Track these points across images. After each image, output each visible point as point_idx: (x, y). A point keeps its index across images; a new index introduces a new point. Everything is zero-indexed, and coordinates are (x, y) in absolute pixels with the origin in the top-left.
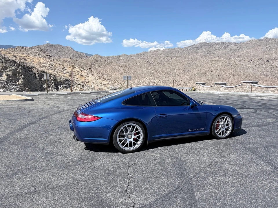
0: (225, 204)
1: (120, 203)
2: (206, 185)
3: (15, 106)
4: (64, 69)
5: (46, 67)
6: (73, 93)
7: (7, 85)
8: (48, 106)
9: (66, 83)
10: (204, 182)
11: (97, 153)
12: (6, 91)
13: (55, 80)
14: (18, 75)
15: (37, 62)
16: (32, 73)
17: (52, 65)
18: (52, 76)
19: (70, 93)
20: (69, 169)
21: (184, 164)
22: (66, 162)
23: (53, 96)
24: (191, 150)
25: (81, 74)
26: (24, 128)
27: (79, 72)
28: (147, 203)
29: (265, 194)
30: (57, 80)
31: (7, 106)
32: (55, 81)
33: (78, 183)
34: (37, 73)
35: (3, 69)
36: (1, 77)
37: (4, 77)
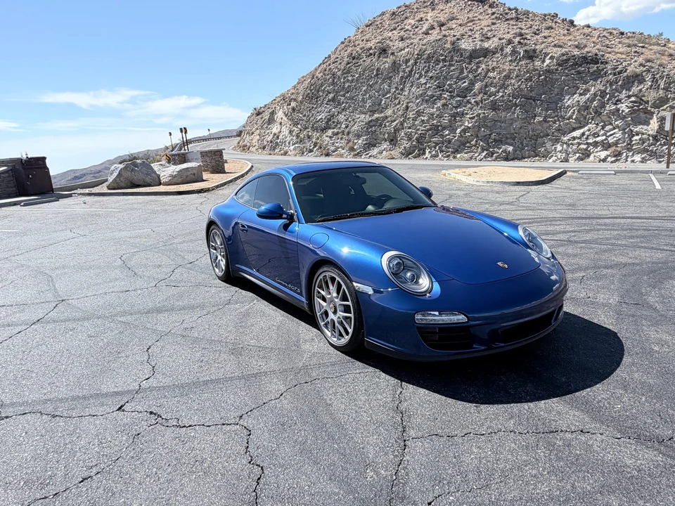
7: (655, 145)
12: (646, 160)
35: (656, 106)
36: (645, 127)
37: (654, 125)
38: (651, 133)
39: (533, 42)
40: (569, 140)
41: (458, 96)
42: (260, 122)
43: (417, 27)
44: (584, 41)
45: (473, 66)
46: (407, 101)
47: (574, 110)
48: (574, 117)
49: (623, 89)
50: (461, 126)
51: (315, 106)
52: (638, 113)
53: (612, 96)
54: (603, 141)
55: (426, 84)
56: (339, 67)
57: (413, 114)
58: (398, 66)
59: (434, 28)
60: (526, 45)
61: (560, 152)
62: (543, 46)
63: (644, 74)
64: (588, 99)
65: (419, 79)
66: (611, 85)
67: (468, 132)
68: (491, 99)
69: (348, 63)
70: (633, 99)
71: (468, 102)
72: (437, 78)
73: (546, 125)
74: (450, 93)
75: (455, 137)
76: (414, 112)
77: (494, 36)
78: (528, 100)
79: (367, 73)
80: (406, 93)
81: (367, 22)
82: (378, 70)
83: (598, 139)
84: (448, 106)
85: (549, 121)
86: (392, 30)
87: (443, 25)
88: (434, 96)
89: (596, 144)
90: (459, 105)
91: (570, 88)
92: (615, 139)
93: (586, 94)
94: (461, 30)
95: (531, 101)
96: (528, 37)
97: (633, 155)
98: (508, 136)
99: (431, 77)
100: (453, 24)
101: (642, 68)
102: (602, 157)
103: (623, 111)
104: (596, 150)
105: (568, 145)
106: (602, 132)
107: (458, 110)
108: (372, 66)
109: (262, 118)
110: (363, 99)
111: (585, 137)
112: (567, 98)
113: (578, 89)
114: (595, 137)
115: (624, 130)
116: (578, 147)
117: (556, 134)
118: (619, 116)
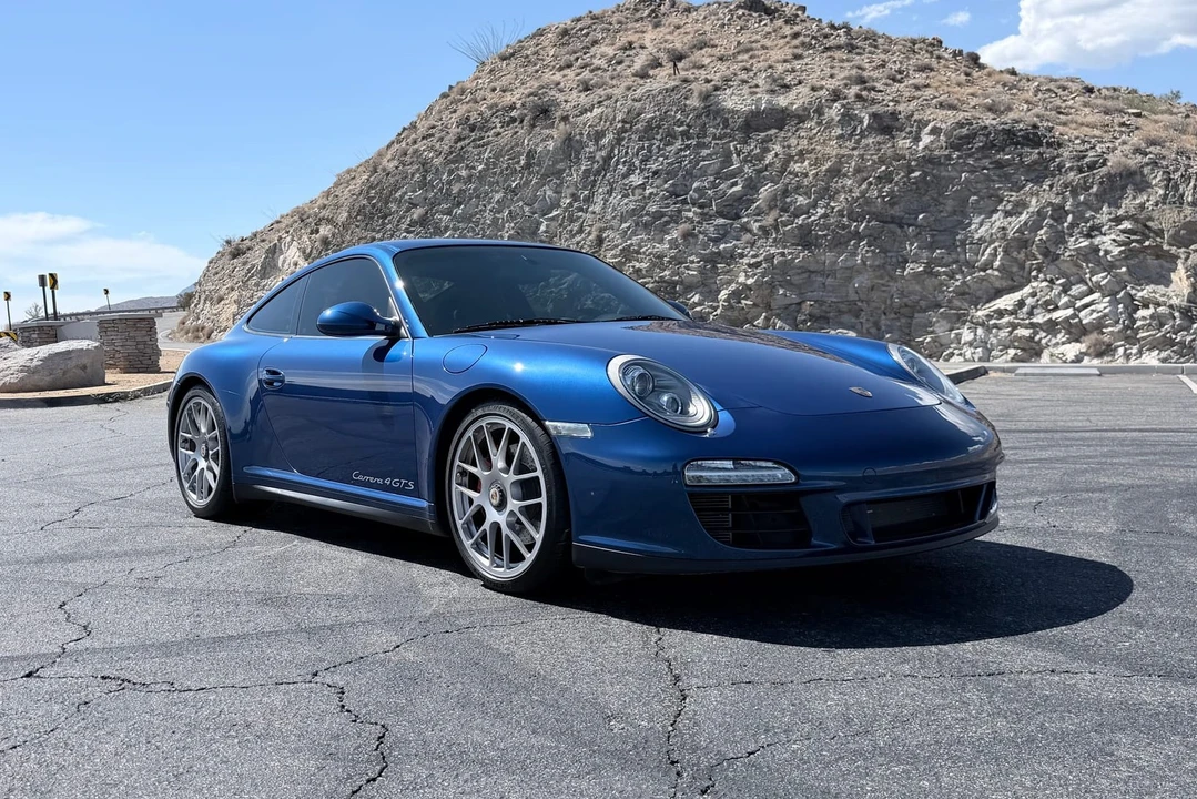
7: (1187, 329)
35: (1178, 241)
36: (1161, 289)
38: (1175, 301)
39: (889, 97)
40: (988, 316)
41: (720, 214)
42: (240, 273)
43: (620, 63)
44: (1005, 98)
45: (753, 147)
46: (598, 225)
47: (995, 249)
48: (997, 264)
49: (1104, 202)
50: (729, 283)
51: (378, 236)
52: (1141, 256)
53: (1079, 217)
54: (1067, 319)
55: (643, 187)
56: (438, 146)
57: (614, 256)
58: (576, 146)
59: (660, 65)
60: (873, 102)
61: (970, 344)
62: (913, 104)
63: (1146, 171)
64: (1026, 224)
65: (626, 176)
66: (1075, 193)
67: (746, 298)
68: (800, 221)
69: (460, 139)
70: (1127, 225)
71: (745, 229)
72: (670, 174)
73: (930, 282)
74: (700, 207)
75: (715, 309)
76: (618, 250)
77: (800, 83)
78: (888, 224)
79: (504, 162)
80: (597, 208)
81: (503, 50)
82: (531, 153)
83: (1055, 315)
84: (695, 236)
85: (938, 274)
86: (561, 69)
87: (677, 58)
88: (663, 215)
89: (1051, 327)
90: (724, 236)
91: (982, 198)
92: (1095, 315)
93: (1021, 213)
94: (723, 70)
95: (893, 227)
96: (879, 86)
97: (1140, 353)
98: (844, 307)
99: (655, 173)
100: (703, 56)
101: (1139, 158)
102: (1071, 356)
103: (1107, 252)
104: (1054, 341)
105: (988, 329)
106: (1064, 299)
107: (722, 247)
108: (517, 145)
109: (245, 264)
110: (495, 221)
111: (1025, 309)
112: (977, 220)
113: (1001, 201)
114: (1049, 311)
115: (1113, 294)
116: (1011, 333)
117: (957, 303)
118: (1099, 262)
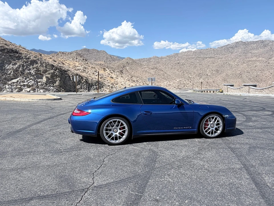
0: (170, 191)
1: (83, 181)
2: (165, 175)
3: (44, 104)
4: (96, 71)
5: (80, 70)
6: (99, 94)
7: (46, 86)
8: (70, 104)
9: (96, 84)
10: (165, 172)
11: (88, 144)
12: (45, 92)
13: (87, 81)
14: (55, 77)
15: (73, 66)
16: (67, 76)
17: (86, 68)
18: (84, 78)
19: (97, 94)
20: (59, 154)
21: (158, 157)
22: (60, 149)
23: (80, 96)
24: (173, 146)
25: (111, 76)
26: (42, 122)
27: (109, 74)
28: (104, 184)
29: (214, 186)
30: (89, 81)
31: (38, 104)
32: (87, 83)
33: (59, 165)
34: (72, 75)
35: (43, 72)
36: (41, 80)
37: (44, 79)
38: (44, 82)
40: (11, 83)
44: (6, 43)
47: (11, 71)
48: (12, 74)
49: (31, 65)
52: (38, 74)
53: (27, 67)
54: (27, 84)
61: (8, 88)
63: (37, 61)
64: (17, 67)
66: (26, 63)
70: (35, 69)
83: (25, 83)
91: (7, 61)
92: (32, 84)
93: (16, 65)
97: (40, 90)
101: (35, 58)
102: (28, 91)
103: (32, 73)
104: (25, 88)
106: (26, 81)
111: (19, 82)
112: (7, 65)
113: (11, 62)
114: (23, 83)
115: (34, 80)
116: (16, 86)
117: (4, 80)
118: (31, 75)
